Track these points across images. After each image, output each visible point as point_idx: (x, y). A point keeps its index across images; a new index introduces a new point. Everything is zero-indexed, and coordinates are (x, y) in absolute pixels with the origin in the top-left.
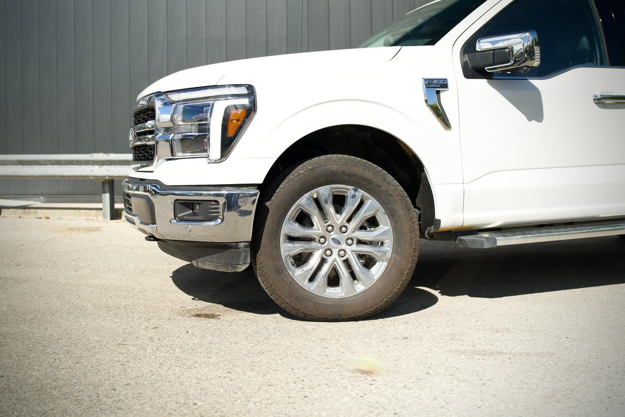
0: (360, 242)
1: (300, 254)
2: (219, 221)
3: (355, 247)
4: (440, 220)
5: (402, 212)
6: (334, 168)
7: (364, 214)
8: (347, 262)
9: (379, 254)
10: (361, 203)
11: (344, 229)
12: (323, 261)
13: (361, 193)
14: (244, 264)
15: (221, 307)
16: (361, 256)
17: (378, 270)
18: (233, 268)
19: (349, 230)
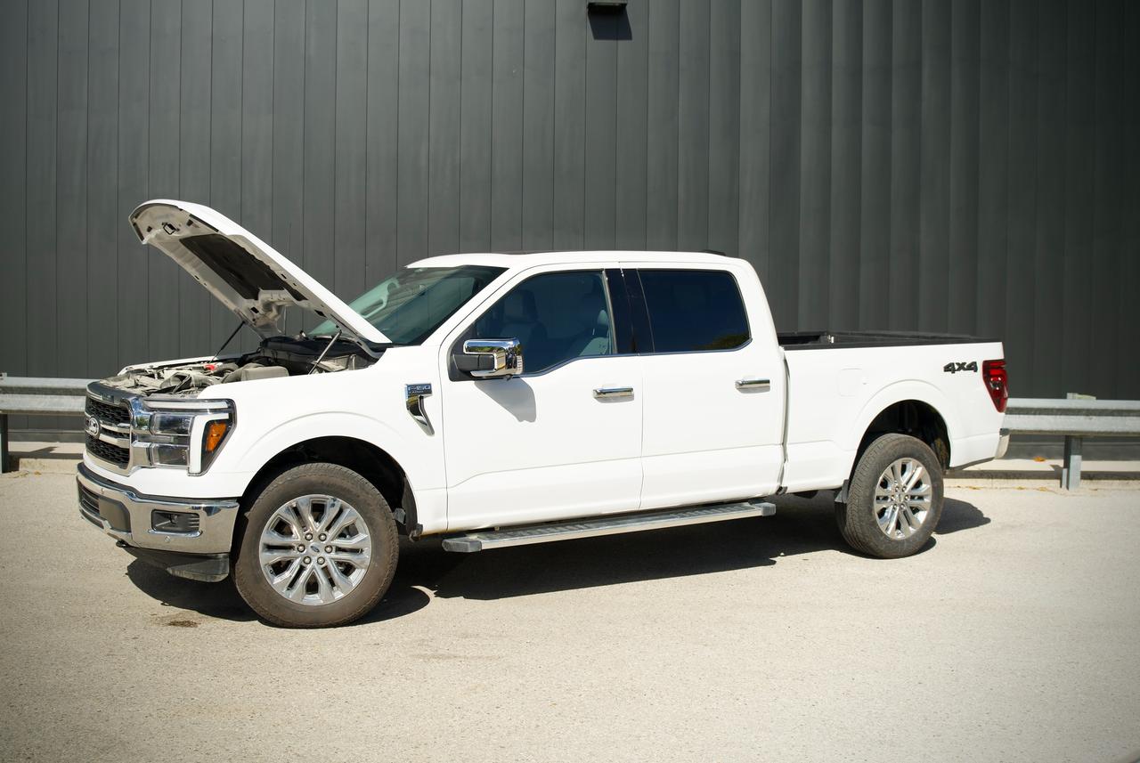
0: (339, 550)
1: (279, 563)
2: (198, 534)
3: (333, 555)
4: (422, 526)
5: (381, 520)
6: (314, 478)
7: (343, 522)
8: (326, 570)
9: (358, 562)
10: (341, 511)
11: (323, 537)
12: (302, 569)
13: (340, 502)
14: (224, 573)
15: (195, 613)
16: (339, 563)
17: (356, 577)
18: (212, 577)
19: (328, 538)
